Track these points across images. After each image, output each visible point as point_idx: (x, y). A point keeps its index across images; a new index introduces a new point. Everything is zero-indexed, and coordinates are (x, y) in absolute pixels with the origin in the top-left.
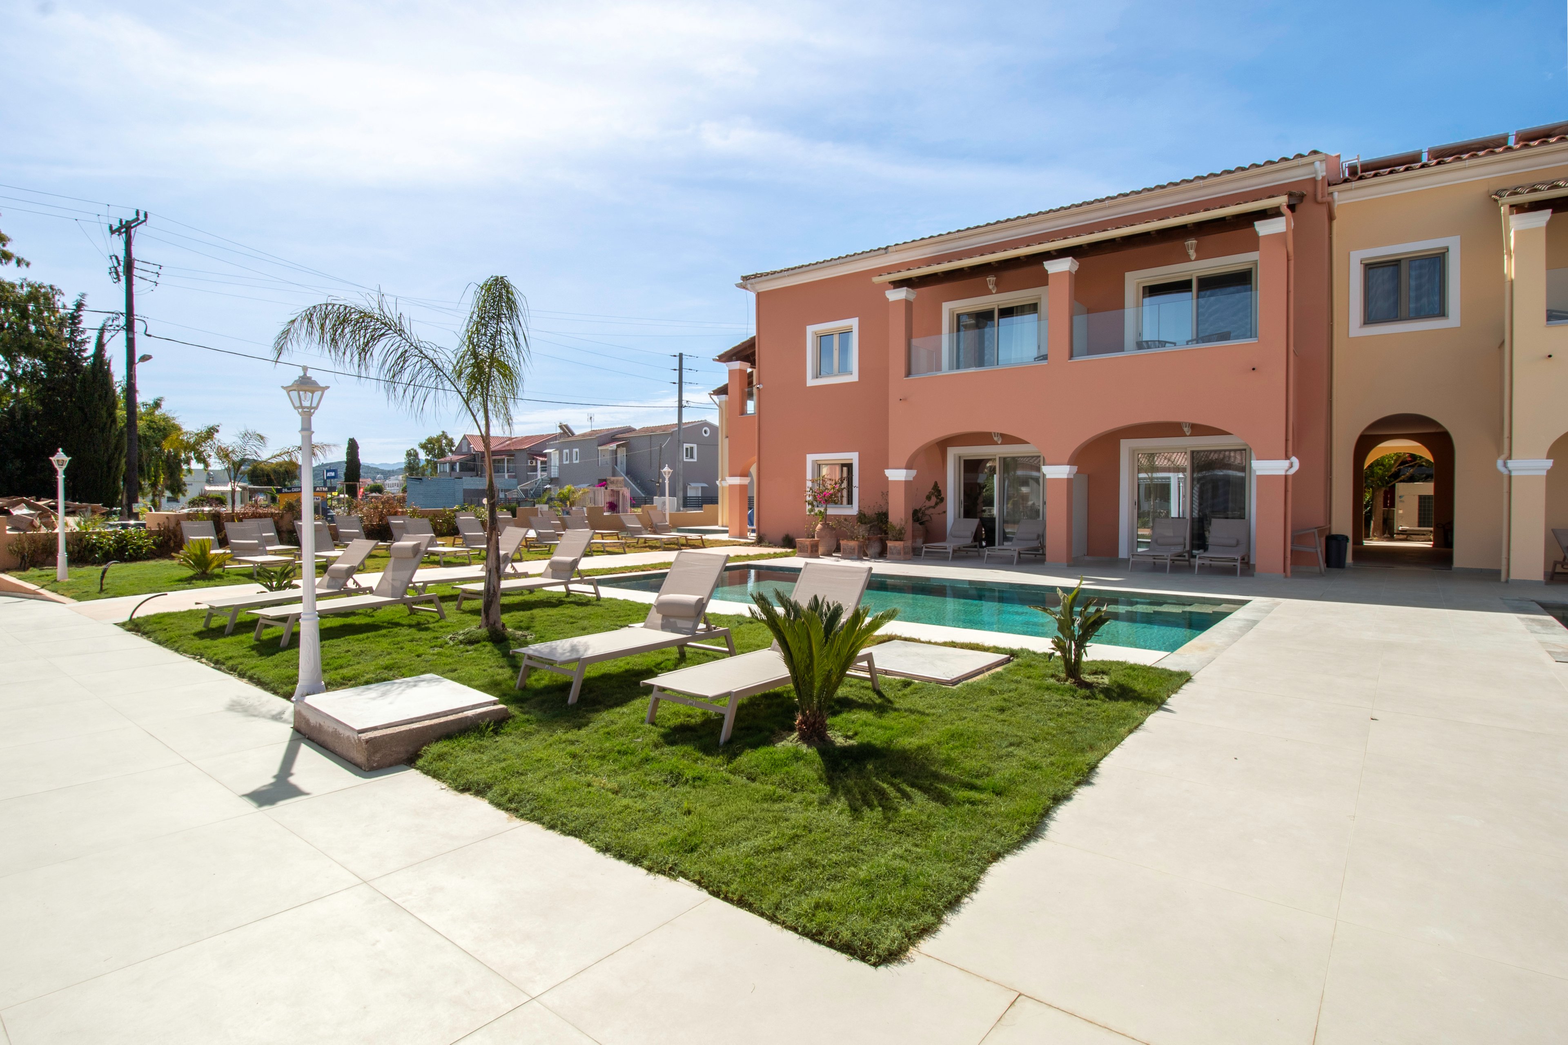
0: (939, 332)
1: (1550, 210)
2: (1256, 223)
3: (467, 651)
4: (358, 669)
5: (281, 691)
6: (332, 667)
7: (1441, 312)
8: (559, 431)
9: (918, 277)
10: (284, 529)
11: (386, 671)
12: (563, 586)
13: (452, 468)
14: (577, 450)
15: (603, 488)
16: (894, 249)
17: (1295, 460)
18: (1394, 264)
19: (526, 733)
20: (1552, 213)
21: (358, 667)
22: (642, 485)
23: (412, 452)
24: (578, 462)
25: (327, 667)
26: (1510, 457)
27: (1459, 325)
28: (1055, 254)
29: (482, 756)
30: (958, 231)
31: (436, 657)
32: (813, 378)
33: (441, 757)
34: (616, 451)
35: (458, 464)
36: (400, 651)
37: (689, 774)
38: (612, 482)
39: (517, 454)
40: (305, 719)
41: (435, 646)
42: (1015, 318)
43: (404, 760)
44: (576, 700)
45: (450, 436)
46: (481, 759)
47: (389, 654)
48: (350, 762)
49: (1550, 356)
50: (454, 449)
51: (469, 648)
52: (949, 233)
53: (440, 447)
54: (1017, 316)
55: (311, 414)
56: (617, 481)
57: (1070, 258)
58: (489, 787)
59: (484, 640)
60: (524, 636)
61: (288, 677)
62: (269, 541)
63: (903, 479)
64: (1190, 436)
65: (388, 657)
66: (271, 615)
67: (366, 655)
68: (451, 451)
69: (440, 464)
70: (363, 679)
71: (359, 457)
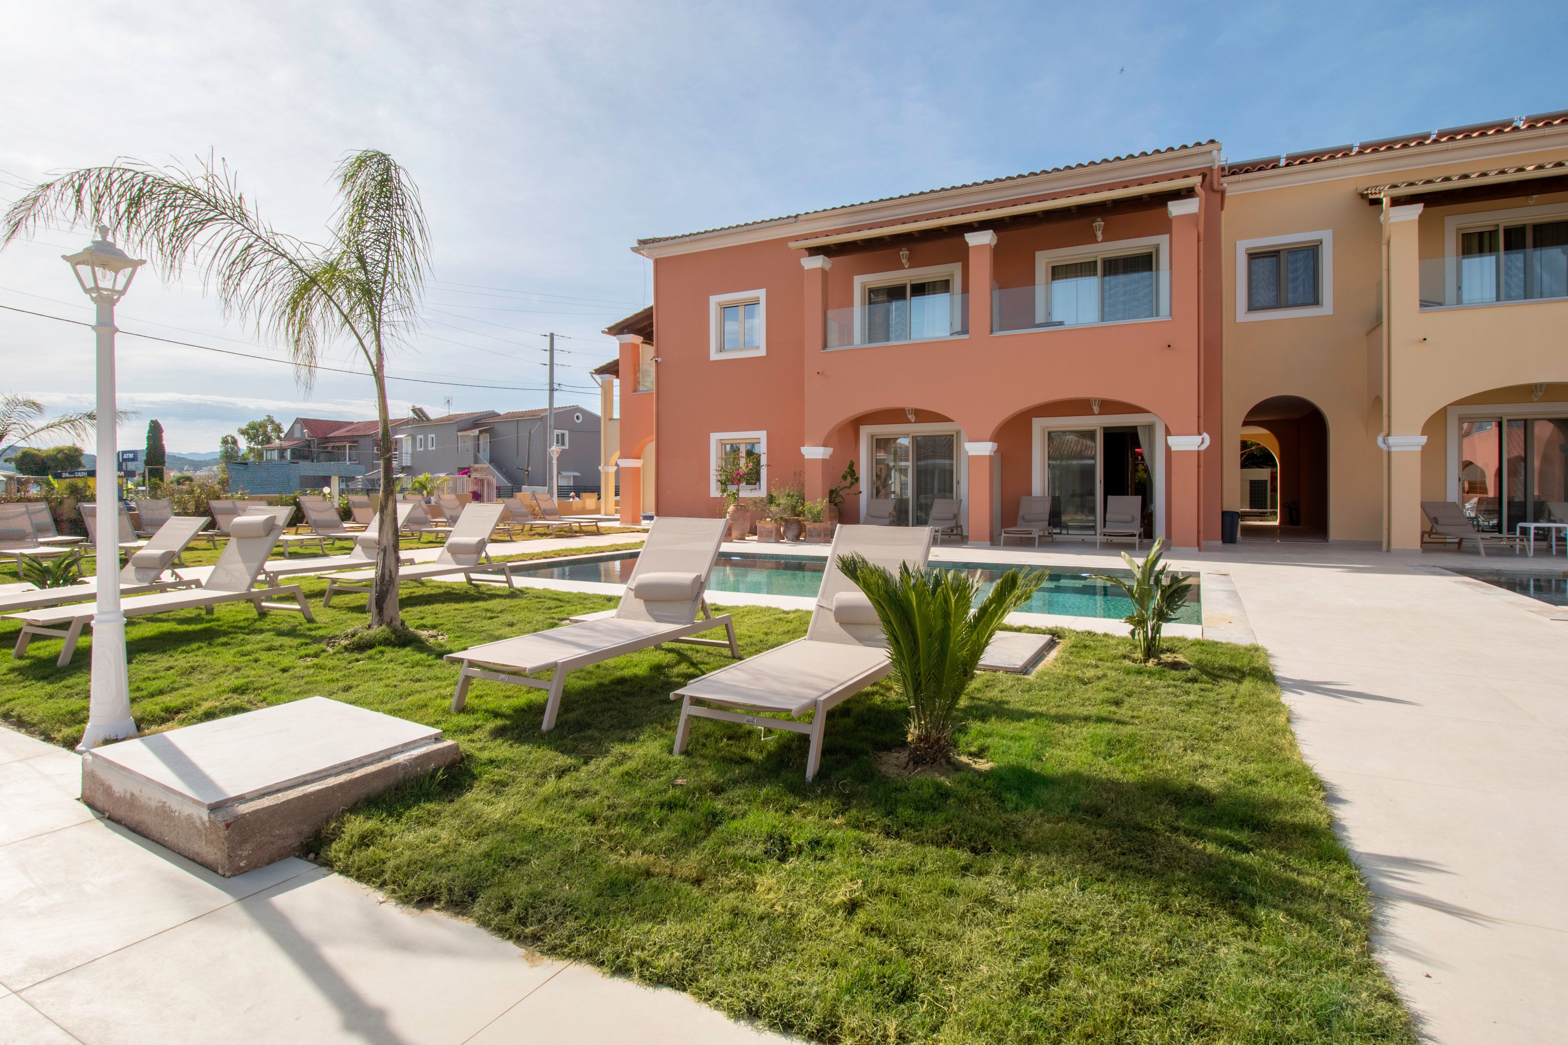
0: (851, 304)
1: (1422, 205)
2: (1170, 203)
3: (358, 660)
4: (189, 694)
5: (59, 736)
6: (145, 693)
7: (1316, 301)
8: (411, 415)
9: (836, 245)
10: (65, 518)
11: (235, 696)
12: (463, 574)
13: (282, 456)
14: (433, 435)
15: (465, 476)
16: (805, 217)
17: (1206, 436)
18: (1274, 254)
19: (496, 783)
20: (1424, 207)
21: (188, 690)
22: (507, 475)
23: (229, 439)
24: (434, 448)
25: (138, 694)
26: (1389, 435)
27: (1332, 313)
28: (976, 225)
29: (435, 829)
30: (871, 202)
31: (312, 671)
32: (717, 352)
33: (365, 840)
34: (478, 437)
35: (289, 451)
36: (254, 665)
37: (799, 838)
38: (476, 470)
39: (361, 441)
40: (103, 785)
41: (307, 656)
42: (926, 296)
43: (294, 849)
44: (553, 725)
45: (277, 421)
46: (437, 838)
47: (238, 669)
48: (193, 860)
49: (1425, 339)
50: (282, 435)
51: (357, 656)
52: (862, 204)
53: (265, 433)
54: (929, 294)
55: (113, 303)
56: (482, 469)
57: (991, 231)
58: (473, 895)
59: (380, 644)
60: (432, 636)
61: (73, 713)
62: (40, 530)
63: (821, 457)
64: (1099, 414)
65: (236, 674)
66: (41, 619)
67: (201, 673)
68: (279, 438)
69: (267, 451)
70: (200, 711)
71: (164, 442)
